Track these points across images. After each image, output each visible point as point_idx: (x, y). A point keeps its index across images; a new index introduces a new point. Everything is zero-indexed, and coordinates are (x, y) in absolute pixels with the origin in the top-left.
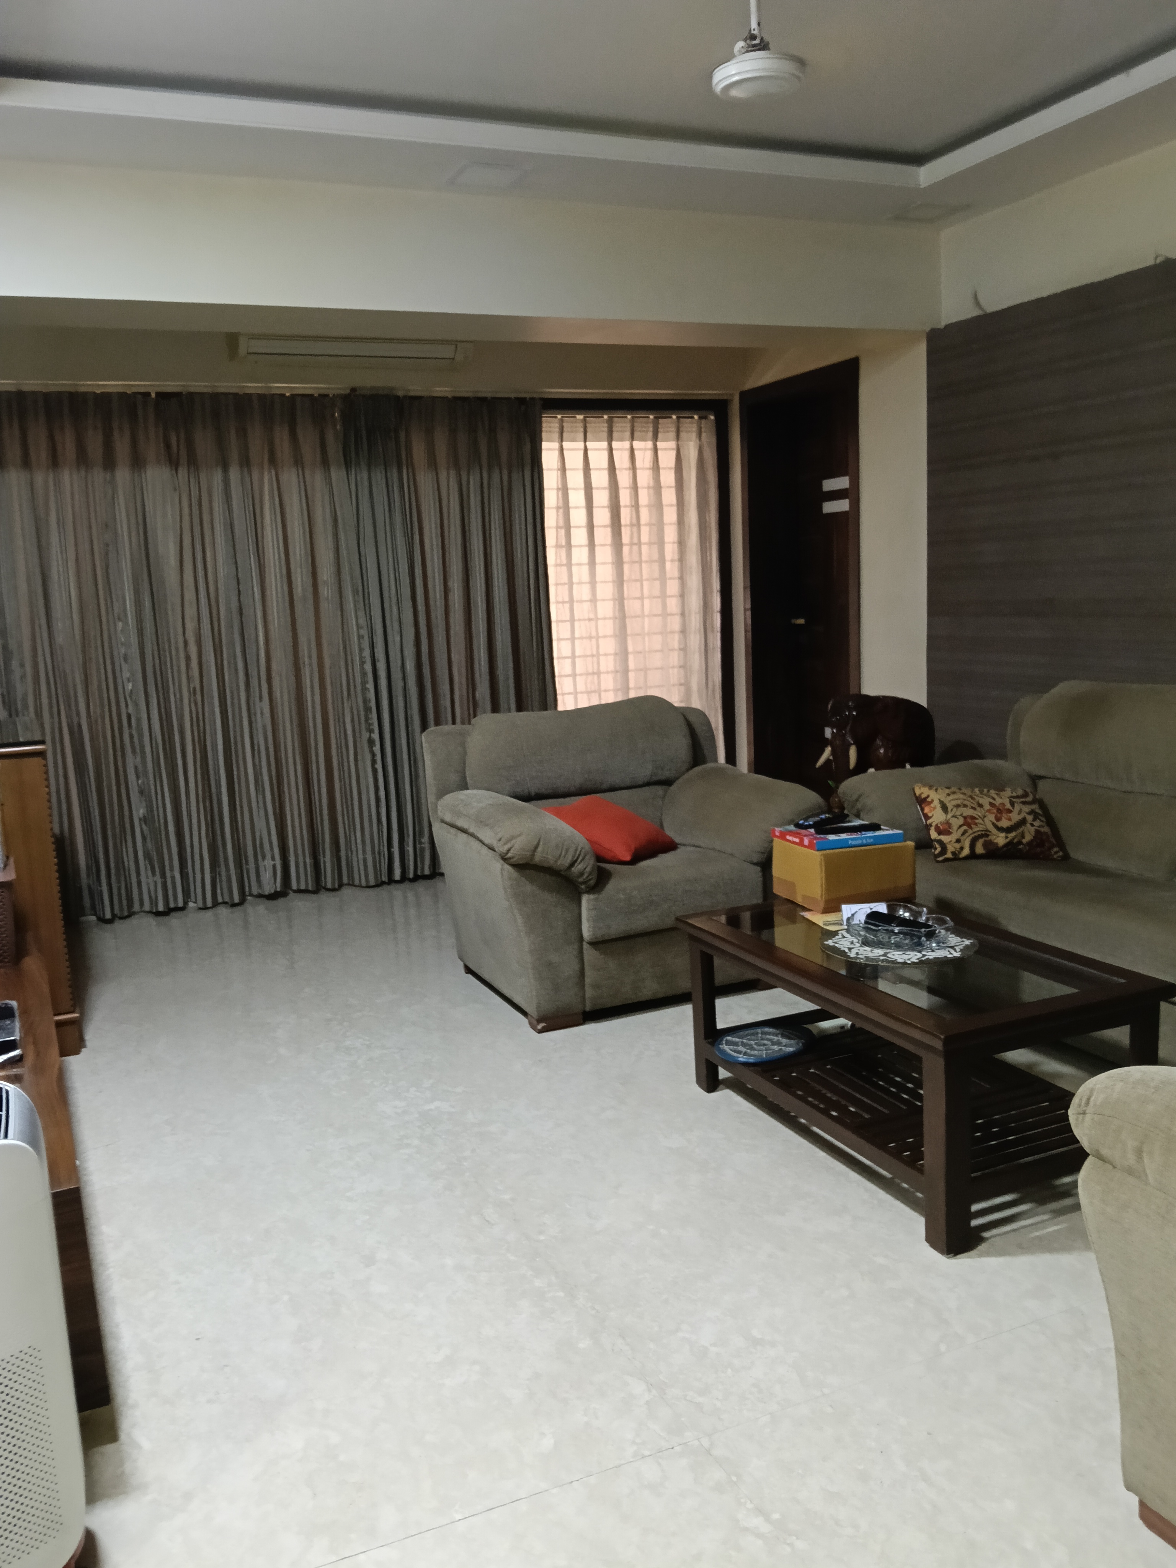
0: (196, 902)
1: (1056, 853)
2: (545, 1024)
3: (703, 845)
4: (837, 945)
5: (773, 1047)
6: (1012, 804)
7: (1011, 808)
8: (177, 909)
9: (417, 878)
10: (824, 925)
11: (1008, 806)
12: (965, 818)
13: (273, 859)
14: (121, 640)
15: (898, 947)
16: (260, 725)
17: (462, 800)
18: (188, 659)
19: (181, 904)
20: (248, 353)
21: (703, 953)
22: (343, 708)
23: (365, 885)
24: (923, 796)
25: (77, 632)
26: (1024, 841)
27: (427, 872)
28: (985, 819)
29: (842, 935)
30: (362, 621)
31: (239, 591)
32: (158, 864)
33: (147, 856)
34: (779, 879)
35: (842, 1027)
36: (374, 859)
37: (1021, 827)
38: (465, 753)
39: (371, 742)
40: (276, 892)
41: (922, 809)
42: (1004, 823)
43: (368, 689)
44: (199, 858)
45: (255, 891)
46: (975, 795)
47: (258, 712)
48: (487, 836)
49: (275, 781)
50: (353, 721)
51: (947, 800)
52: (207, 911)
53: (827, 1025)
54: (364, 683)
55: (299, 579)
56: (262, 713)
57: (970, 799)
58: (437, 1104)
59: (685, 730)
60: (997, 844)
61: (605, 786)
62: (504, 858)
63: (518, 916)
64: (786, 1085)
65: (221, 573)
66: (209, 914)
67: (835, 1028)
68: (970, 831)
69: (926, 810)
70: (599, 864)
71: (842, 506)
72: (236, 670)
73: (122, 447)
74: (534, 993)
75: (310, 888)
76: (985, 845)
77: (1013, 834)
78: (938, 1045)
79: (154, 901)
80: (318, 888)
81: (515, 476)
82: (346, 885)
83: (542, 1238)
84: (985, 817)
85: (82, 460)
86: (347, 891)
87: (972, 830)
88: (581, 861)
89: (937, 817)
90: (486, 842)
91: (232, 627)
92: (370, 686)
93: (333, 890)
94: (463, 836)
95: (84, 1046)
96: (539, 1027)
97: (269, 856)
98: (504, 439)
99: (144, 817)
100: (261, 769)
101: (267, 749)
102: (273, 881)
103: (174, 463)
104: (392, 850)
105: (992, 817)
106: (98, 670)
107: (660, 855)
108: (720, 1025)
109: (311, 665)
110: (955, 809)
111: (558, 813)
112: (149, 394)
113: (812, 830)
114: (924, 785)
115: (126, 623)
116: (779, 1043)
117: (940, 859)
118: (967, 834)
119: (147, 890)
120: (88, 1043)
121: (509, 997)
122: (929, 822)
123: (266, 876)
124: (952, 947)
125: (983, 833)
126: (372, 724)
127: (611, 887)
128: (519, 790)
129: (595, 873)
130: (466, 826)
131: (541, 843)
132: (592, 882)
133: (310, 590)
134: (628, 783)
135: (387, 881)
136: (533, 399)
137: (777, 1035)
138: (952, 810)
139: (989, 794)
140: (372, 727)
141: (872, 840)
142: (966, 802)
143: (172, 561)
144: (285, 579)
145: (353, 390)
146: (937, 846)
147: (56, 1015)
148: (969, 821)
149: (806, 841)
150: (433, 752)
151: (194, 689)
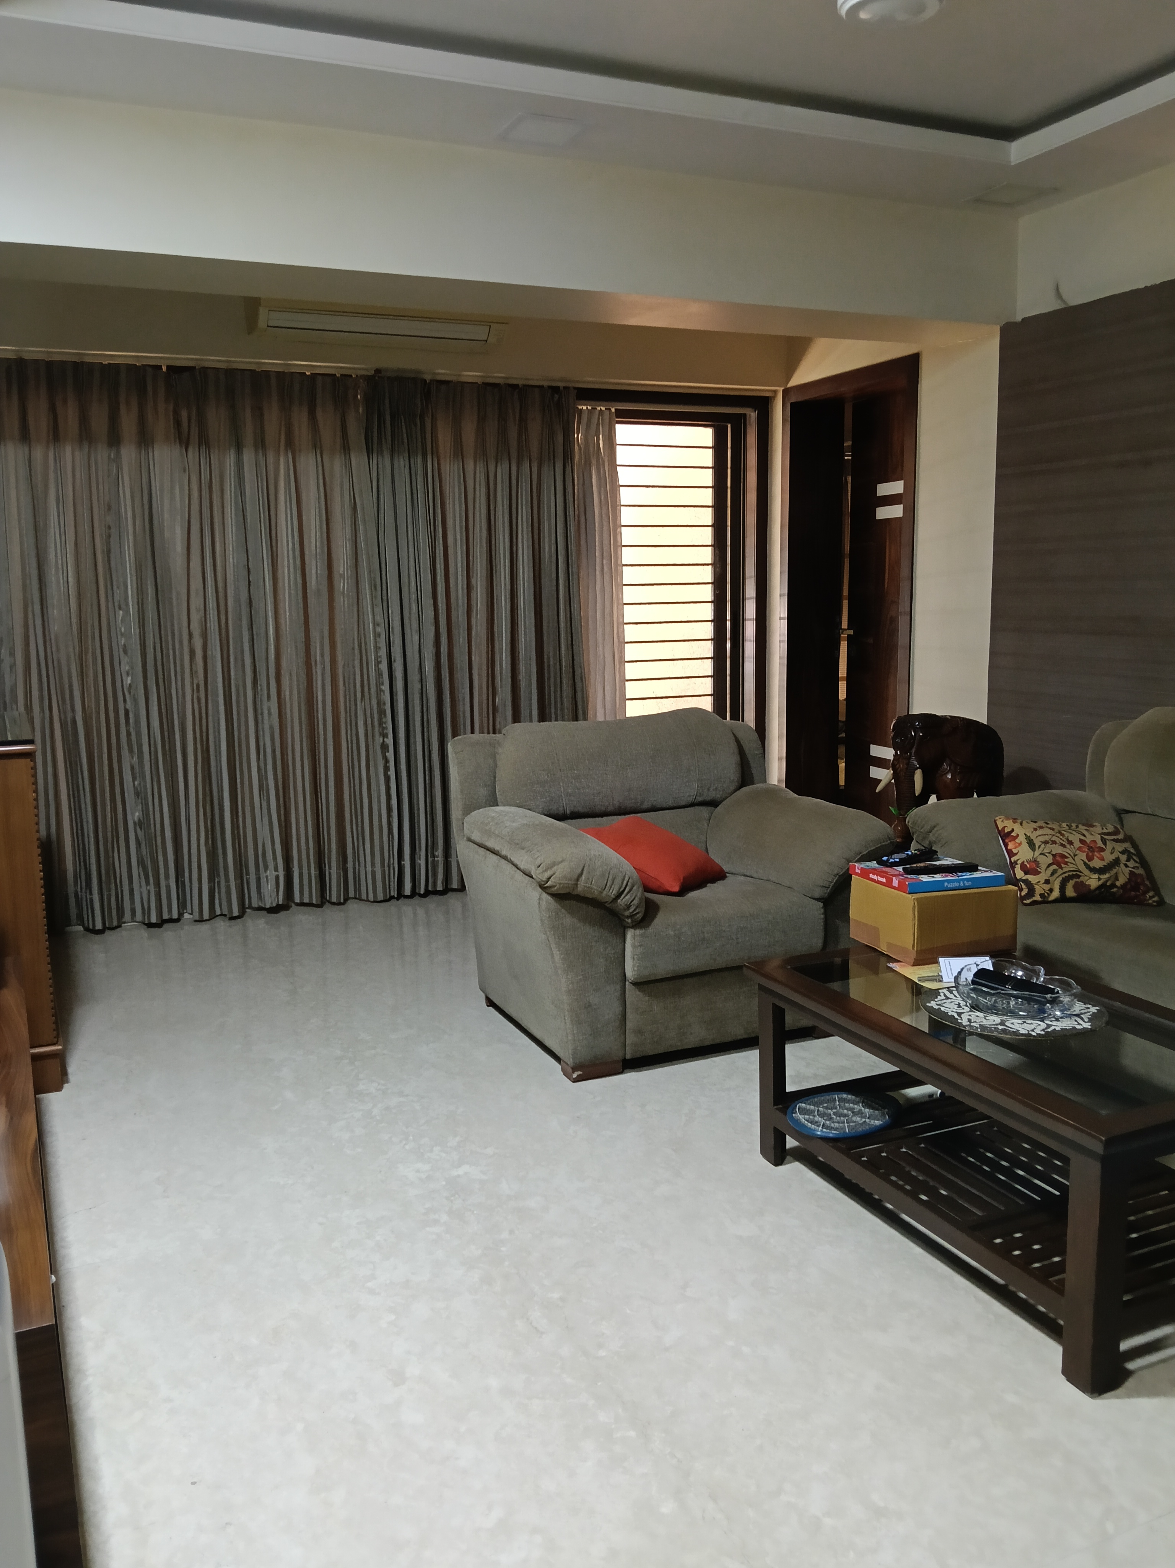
0: (191, 914)
1: (1151, 897)
2: (581, 1073)
3: (755, 875)
4: (942, 1009)
5: (854, 1119)
6: (1104, 841)
7: (1104, 847)
8: (171, 921)
9: (427, 893)
10: (919, 980)
11: (1100, 844)
12: (1054, 856)
13: (276, 870)
14: (121, 629)
15: (1014, 1014)
16: (267, 727)
17: (493, 818)
18: (192, 653)
19: (175, 916)
20: (268, 326)
21: (775, 1006)
22: (356, 710)
23: (372, 900)
24: (1006, 830)
25: (74, 620)
26: (1118, 884)
27: (440, 887)
28: (1076, 858)
29: (945, 995)
30: (379, 618)
31: (249, 582)
32: (152, 873)
33: (141, 862)
34: (858, 923)
35: (931, 1096)
36: (383, 872)
37: (1112, 870)
38: (496, 766)
39: (384, 747)
40: (278, 905)
41: (1006, 845)
42: (1097, 863)
43: (383, 691)
44: (196, 866)
45: (255, 904)
46: (1064, 831)
47: (266, 712)
48: (523, 860)
49: (280, 787)
50: (366, 724)
51: (1033, 836)
52: (204, 923)
53: (913, 1092)
54: (379, 683)
55: (314, 571)
56: (270, 714)
57: (1058, 835)
58: (465, 1168)
59: (733, 745)
60: (1089, 885)
61: (646, 806)
62: (543, 887)
63: (556, 953)
64: (874, 1165)
65: (231, 560)
66: (205, 927)
67: (923, 1096)
68: (1060, 871)
69: (1011, 846)
70: (648, 895)
71: (895, 511)
72: (243, 666)
73: (128, 423)
74: (570, 1038)
75: (314, 902)
76: (1076, 887)
77: (1107, 876)
78: (1099, 1148)
79: (146, 912)
80: (323, 901)
81: (545, 470)
82: (352, 898)
83: (602, 1353)
84: (1075, 855)
85: (85, 436)
86: (352, 905)
87: (1062, 869)
88: (629, 892)
89: (1024, 854)
90: (522, 867)
91: (240, 620)
92: (386, 687)
93: (339, 904)
94: (495, 858)
95: (67, 1082)
96: (575, 1076)
97: (271, 865)
98: (535, 428)
99: (139, 820)
100: (266, 772)
101: (274, 751)
102: (275, 894)
103: (184, 442)
104: (402, 862)
105: (1083, 856)
106: (95, 662)
107: (709, 885)
108: (789, 1089)
109: (323, 663)
110: (1043, 846)
111: (599, 835)
112: (160, 367)
113: (900, 869)
114: (1008, 819)
115: (127, 612)
116: (860, 1113)
117: (1028, 901)
118: (1056, 875)
119: (140, 900)
120: (71, 1077)
121: (540, 1039)
122: (1013, 859)
123: (268, 888)
124: (1078, 1015)
125: (1074, 873)
126: (386, 728)
127: (659, 922)
128: (554, 808)
129: (643, 904)
130: (497, 848)
131: (585, 872)
132: (640, 916)
133: (325, 583)
134: (670, 803)
135: (396, 896)
136: (566, 388)
137: (857, 1103)
138: (1039, 847)
139: (1077, 829)
140: (385, 731)
141: (970, 883)
142: (1054, 838)
143: (179, 547)
144: (299, 572)
145: (378, 371)
146: (1024, 887)
147: (32, 1047)
148: (1058, 858)
149: (895, 883)
150: (461, 764)
151: (198, 686)
